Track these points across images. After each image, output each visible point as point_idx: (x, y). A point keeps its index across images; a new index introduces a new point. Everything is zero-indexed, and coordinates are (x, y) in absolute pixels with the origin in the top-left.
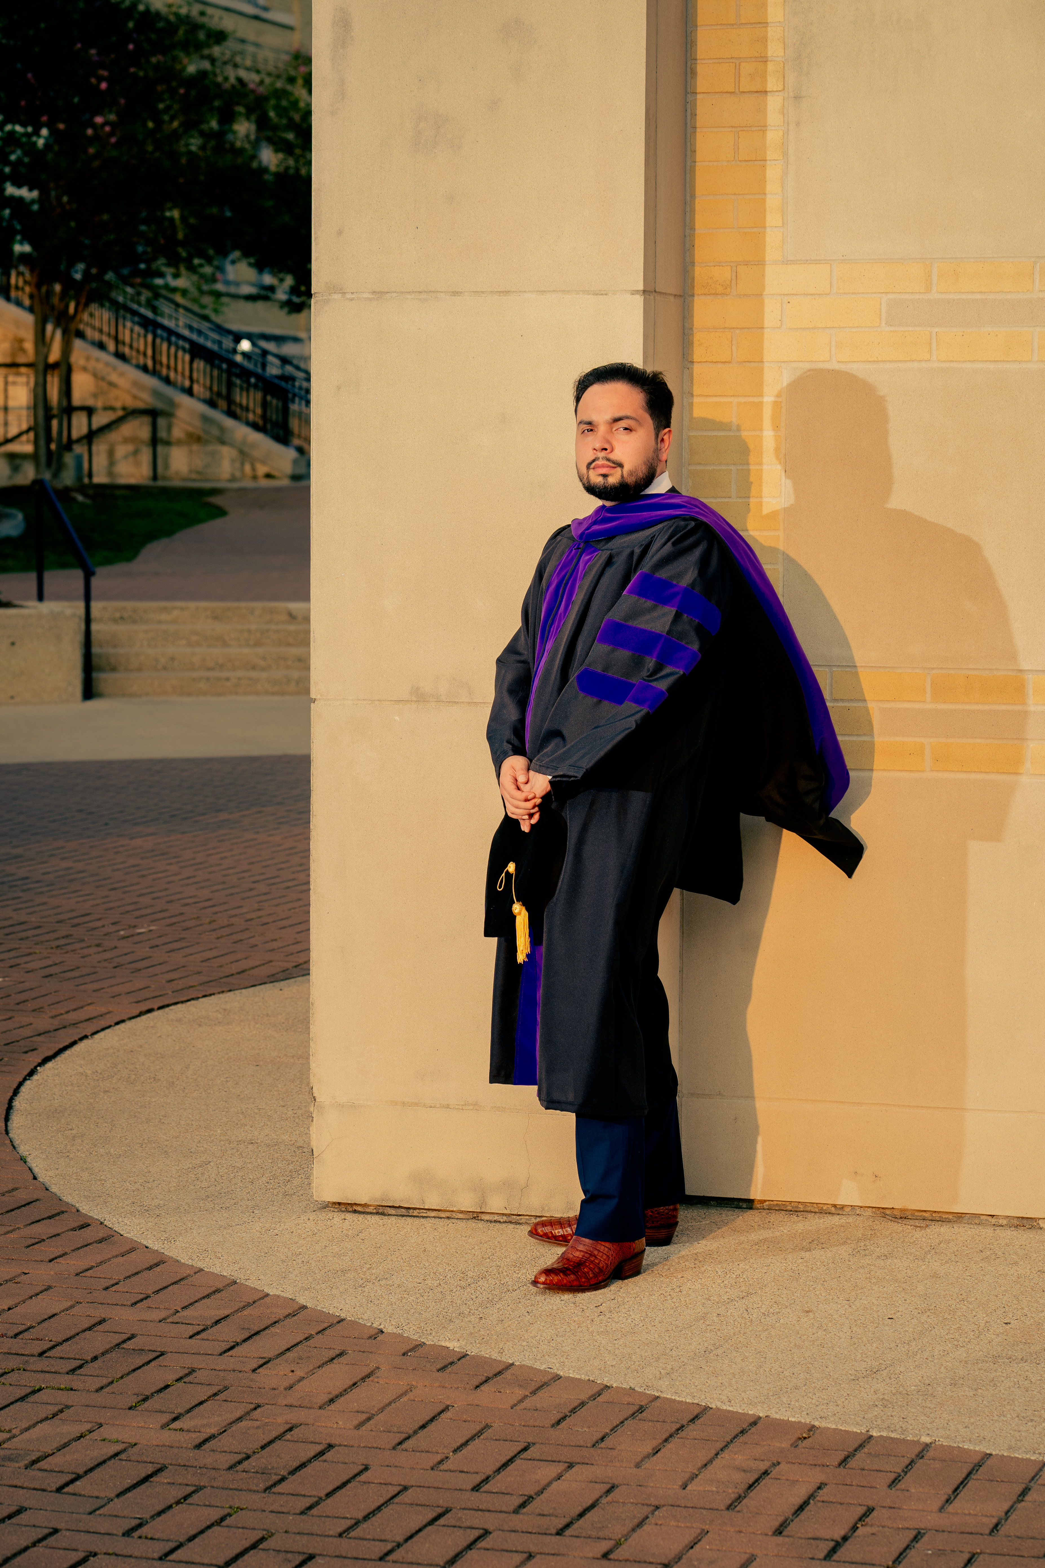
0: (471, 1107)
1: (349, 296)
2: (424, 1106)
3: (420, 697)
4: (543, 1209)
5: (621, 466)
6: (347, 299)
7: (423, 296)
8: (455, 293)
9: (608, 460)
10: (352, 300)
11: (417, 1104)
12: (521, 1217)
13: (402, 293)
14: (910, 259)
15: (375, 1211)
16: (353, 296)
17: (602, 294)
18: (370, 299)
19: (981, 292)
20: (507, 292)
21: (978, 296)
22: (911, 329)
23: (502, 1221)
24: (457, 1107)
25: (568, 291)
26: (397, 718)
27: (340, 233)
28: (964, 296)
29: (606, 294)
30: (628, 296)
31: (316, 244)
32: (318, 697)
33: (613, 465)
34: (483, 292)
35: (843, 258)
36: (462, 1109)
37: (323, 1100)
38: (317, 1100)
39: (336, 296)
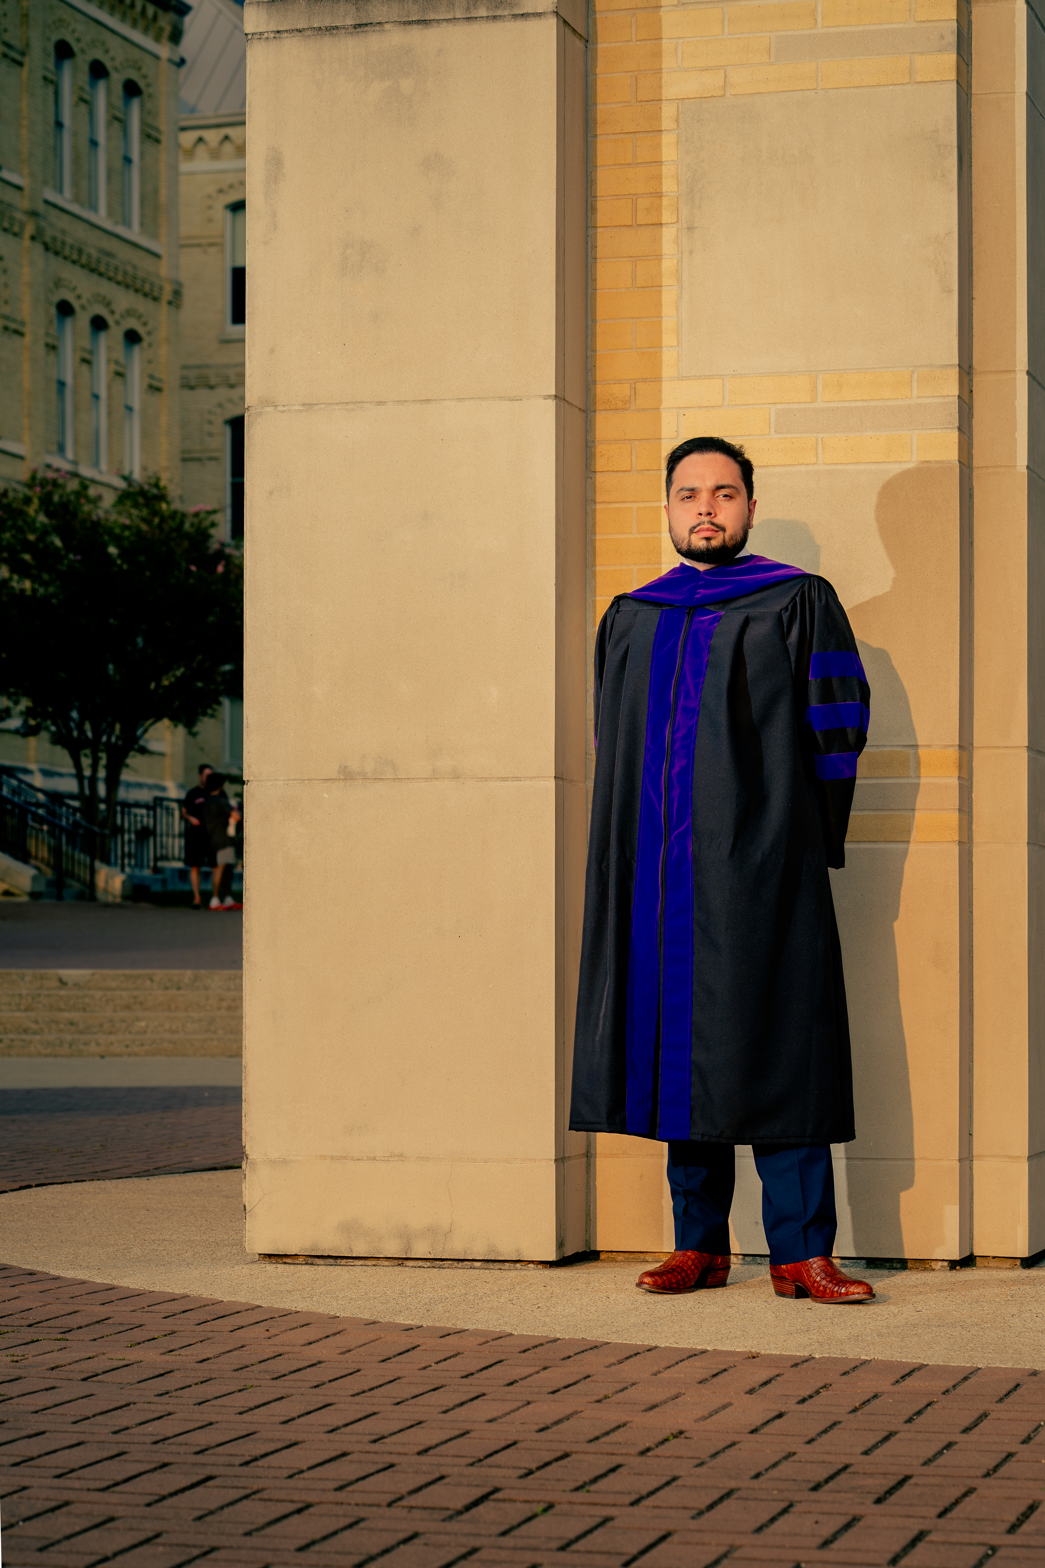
0: (397, 1158)
1: (280, 408)
2: (352, 1159)
3: (347, 776)
4: (466, 1252)
5: (724, 530)
6: (279, 411)
7: (350, 406)
8: (380, 403)
9: (713, 524)
10: (283, 412)
11: (345, 1158)
12: (444, 1263)
13: (330, 404)
14: (796, 372)
15: (304, 1262)
16: (285, 408)
17: (517, 400)
18: (301, 411)
19: (863, 400)
20: (428, 401)
21: (860, 404)
22: (798, 435)
23: (425, 1266)
24: (383, 1159)
25: (486, 398)
26: (326, 795)
27: (272, 351)
28: (847, 404)
29: (521, 400)
30: (542, 401)
31: (250, 362)
32: (252, 778)
33: (717, 529)
34: (406, 401)
35: (734, 373)
36: (388, 1160)
37: (255, 1158)
38: (250, 1157)
39: (268, 409)
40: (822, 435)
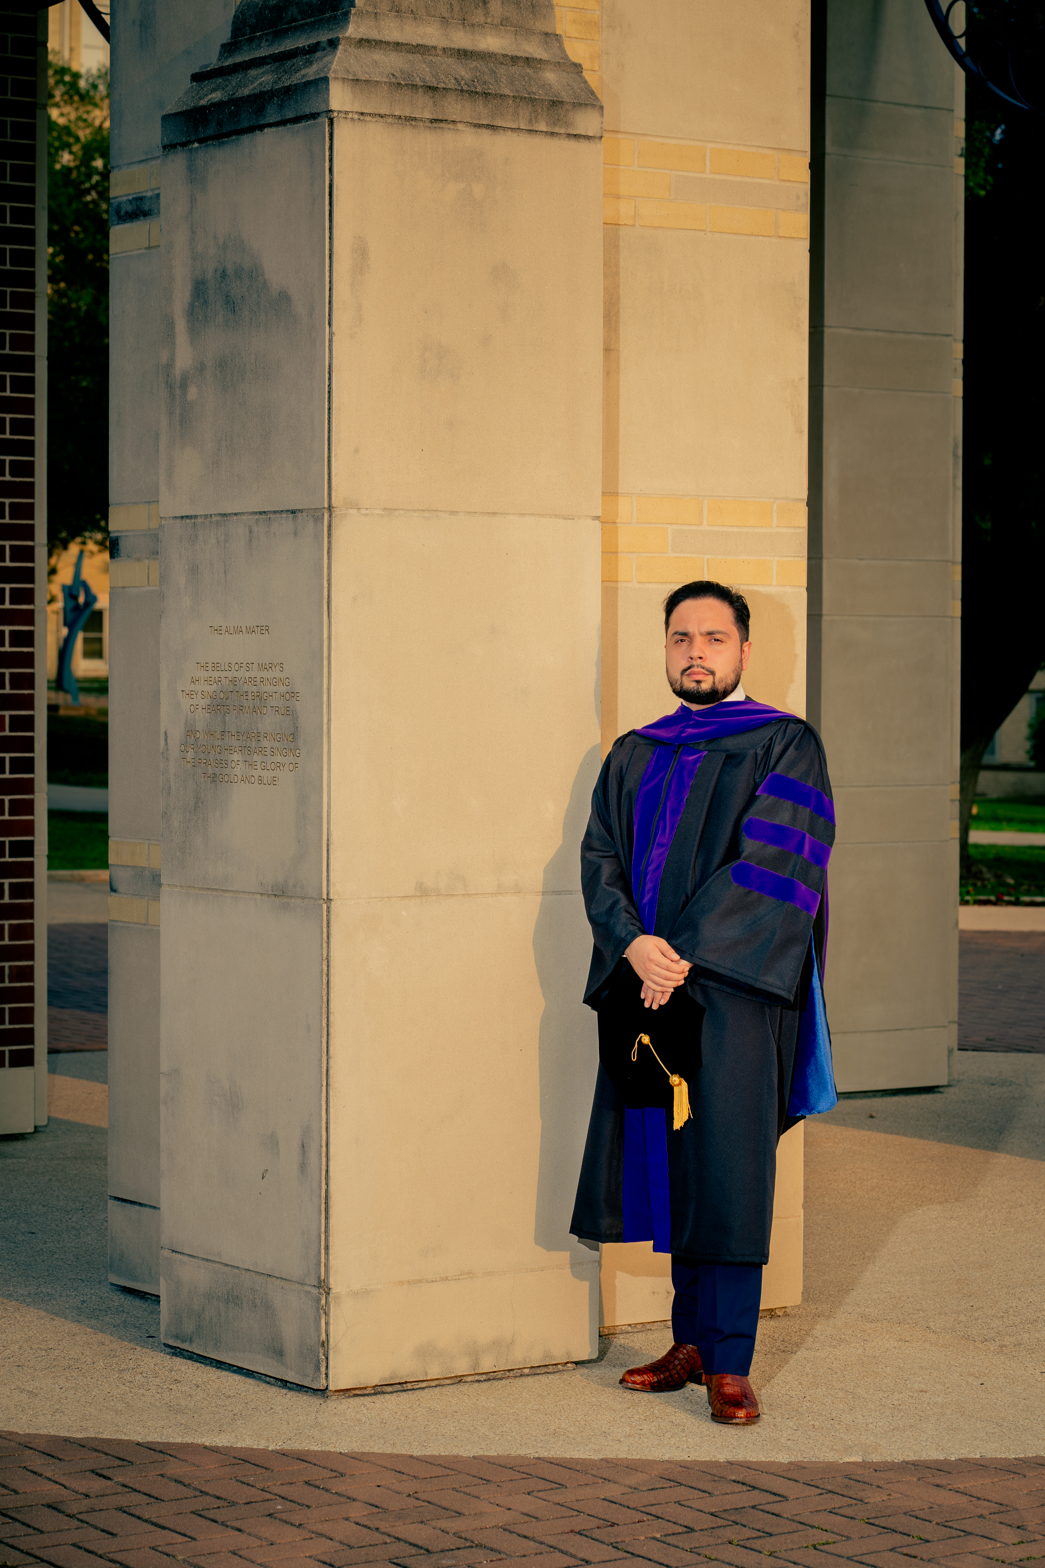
0: (466, 1276)
1: (363, 511)
2: (427, 1281)
3: (423, 892)
4: (525, 1361)
5: (712, 673)
6: (362, 514)
7: (426, 514)
8: (453, 513)
9: (703, 668)
10: (367, 515)
11: (420, 1281)
12: (497, 1373)
13: (408, 510)
14: (688, 495)
15: (373, 1391)
16: (367, 512)
17: (570, 519)
18: (382, 516)
19: (737, 526)
20: (495, 514)
21: (735, 529)
22: (689, 555)
23: (482, 1379)
24: (454, 1278)
25: (544, 515)
26: (404, 913)
27: (356, 451)
28: (725, 529)
29: (573, 519)
30: (590, 521)
31: (336, 461)
32: (336, 897)
33: (707, 672)
34: (475, 513)
35: (640, 492)
36: (459, 1279)
37: (339, 1291)
38: (333, 1291)
39: (353, 511)
40: (707, 557)
